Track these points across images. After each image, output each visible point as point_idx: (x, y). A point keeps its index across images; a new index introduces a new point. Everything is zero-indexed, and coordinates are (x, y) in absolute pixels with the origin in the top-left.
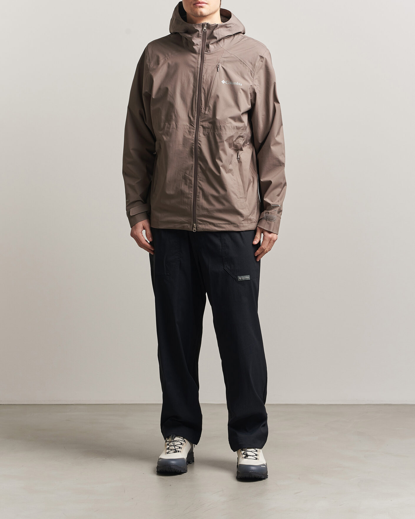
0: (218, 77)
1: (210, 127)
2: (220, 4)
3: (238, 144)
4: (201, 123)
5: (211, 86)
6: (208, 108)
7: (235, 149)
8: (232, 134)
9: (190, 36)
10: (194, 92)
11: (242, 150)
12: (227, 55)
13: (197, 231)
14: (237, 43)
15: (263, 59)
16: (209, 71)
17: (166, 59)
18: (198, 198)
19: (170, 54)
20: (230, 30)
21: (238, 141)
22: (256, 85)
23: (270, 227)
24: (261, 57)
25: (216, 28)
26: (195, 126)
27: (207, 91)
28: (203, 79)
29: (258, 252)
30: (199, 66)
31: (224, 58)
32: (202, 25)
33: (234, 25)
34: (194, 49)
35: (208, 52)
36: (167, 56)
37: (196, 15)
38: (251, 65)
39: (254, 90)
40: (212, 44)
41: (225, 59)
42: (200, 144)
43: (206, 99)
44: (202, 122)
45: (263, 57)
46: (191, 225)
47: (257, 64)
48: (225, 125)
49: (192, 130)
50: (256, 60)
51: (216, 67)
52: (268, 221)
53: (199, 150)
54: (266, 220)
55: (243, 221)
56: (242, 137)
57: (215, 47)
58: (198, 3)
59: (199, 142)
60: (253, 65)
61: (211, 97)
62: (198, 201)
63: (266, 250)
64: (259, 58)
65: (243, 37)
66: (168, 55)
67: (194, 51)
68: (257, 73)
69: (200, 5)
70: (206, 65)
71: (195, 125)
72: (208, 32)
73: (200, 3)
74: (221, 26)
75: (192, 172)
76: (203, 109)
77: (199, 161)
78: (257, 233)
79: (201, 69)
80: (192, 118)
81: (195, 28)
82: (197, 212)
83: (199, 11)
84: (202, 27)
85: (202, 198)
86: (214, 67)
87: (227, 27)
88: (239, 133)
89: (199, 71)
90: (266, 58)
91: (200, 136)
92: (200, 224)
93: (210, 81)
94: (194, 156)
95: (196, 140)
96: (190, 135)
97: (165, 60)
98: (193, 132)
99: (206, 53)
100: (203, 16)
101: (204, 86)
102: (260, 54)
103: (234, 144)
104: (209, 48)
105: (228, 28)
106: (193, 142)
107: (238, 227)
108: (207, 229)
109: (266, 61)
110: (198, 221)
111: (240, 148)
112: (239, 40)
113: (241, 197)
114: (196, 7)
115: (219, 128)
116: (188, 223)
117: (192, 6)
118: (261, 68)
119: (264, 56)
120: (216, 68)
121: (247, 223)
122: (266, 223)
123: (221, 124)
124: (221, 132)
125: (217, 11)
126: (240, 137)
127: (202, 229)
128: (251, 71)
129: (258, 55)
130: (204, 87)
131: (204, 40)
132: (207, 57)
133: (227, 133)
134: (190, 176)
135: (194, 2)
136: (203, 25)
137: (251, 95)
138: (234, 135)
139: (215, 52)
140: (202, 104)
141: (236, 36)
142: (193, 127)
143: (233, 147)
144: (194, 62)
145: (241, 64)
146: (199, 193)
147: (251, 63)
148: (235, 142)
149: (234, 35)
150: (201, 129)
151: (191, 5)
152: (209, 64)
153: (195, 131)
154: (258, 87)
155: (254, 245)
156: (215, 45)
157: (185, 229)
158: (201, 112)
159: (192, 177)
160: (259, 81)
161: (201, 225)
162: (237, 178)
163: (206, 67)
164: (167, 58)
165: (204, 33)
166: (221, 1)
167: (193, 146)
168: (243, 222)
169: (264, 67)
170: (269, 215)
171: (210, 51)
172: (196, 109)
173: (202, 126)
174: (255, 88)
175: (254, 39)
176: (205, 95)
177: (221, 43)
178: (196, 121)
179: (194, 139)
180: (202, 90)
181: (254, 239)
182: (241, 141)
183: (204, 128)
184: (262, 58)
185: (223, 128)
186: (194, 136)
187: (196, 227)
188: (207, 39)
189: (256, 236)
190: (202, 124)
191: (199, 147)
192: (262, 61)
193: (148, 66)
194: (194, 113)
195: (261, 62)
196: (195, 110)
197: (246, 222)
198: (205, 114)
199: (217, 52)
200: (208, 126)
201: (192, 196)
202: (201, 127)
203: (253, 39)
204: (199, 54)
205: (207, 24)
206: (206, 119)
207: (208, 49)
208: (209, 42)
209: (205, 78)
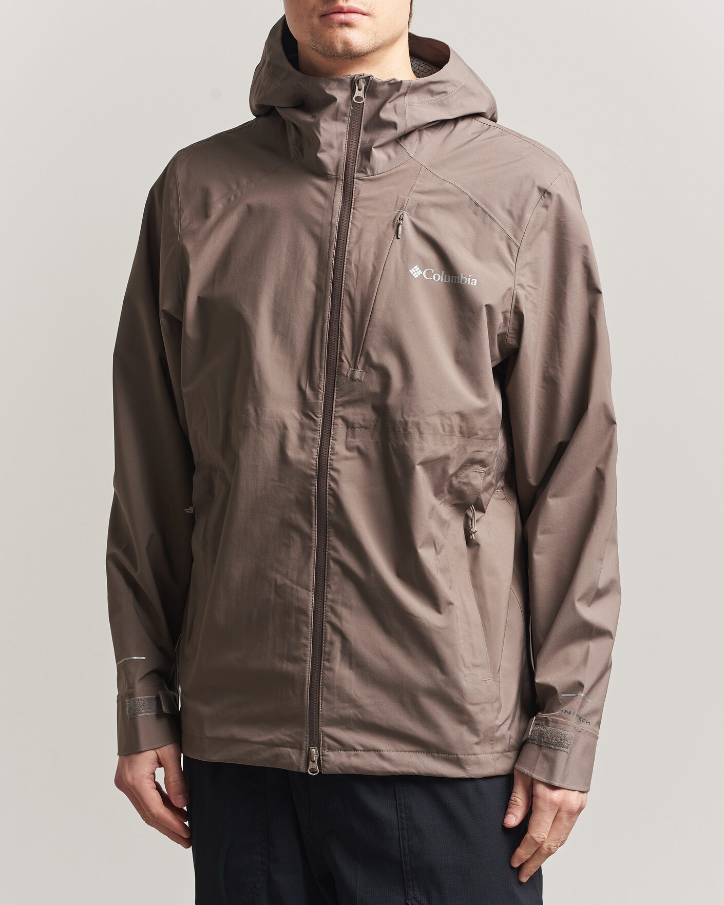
0: (399, 258)
1: (373, 424)
2: (411, 14)
3: (465, 488)
4: (340, 409)
5: (374, 286)
6: (362, 360)
7: (454, 503)
8: (442, 452)
9: (308, 118)
10: (318, 306)
11: (481, 508)
12: (429, 185)
13: (320, 772)
14: (465, 144)
15: (551, 199)
16: (370, 238)
17: (232, 198)
18: (328, 660)
19: (244, 182)
20: (442, 104)
21: (467, 476)
22: (525, 285)
23: (551, 771)
24: (545, 192)
25: (397, 94)
26: (320, 421)
27: (362, 302)
28: (350, 262)
29: (523, 853)
30: (336, 220)
31: (421, 193)
32: (348, 81)
33: (456, 86)
34: (320, 163)
35: (366, 173)
36: (234, 187)
37: (329, 52)
38: (508, 220)
39: (517, 301)
40: (381, 146)
41: (424, 198)
42: (334, 480)
43: (357, 327)
44: (344, 405)
45: (549, 194)
46: (301, 753)
47: (528, 216)
48: (421, 421)
49: (309, 434)
50: (526, 202)
51: (391, 223)
52: (545, 751)
53: (332, 501)
54: (540, 746)
55: (477, 744)
56: (482, 463)
57: (389, 157)
58: (336, 11)
59: (333, 473)
60: (516, 218)
61: (372, 323)
62: (326, 672)
63: (545, 846)
64: (536, 194)
65: (486, 127)
66: (238, 185)
67: (320, 171)
68: (530, 244)
69: (342, 17)
70: (358, 215)
71: (320, 415)
72: (368, 106)
73: (341, 11)
74: (414, 89)
75: (309, 575)
76: (346, 364)
77: (332, 538)
78: (515, 790)
79: (343, 230)
80: (309, 392)
81: (327, 92)
82: (324, 709)
83: (339, 39)
84: (349, 89)
85: (342, 659)
86: (387, 223)
87: (432, 93)
88: (470, 450)
89: (335, 234)
90: (559, 195)
91: (337, 454)
92: (330, 749)
93: (370, 268)
94: (314, 521)
95: (323, 464)
96: (302, 448)
97: (229, 200)
98: (314, 439)
99: (361, 175)
100: (354, 57)
101: (351, 285)
102: (538, 183)
103: (451, 486)
104: (369, 160)
105: (437, 97)
106: (313, 473)
107: (458, 762)
108: (356, 768)
109: (561, 205)
110: (327, 739)
111: (472, 499)
112: (473, 134)
113: (477, 662)
114: (331, 26)
115: (401, 430)
116: (292, 746)
117: (316, 21)
118: (543, 228)
119: (554, 190)
120: (391, 227)
121: (491, 751)
122: (538, 757)
123: (409, 416)
124: (406, 443)
125: (399, 36)
126: (472, 462)
127: (340, 768)
128: (509, 238)
129: (533, 186)
130: (352, 291)
131: (353, 132)
132: (363, 189)
133: (425, 445)
134: (301, 586)
135: (324, 9)
136: (354, 83)
137: (505, 319)
138: (451, 456)
139: (390, 175)
140: (342, 347)
141: (462, 125)
142: (312, 424)
143: (448, 497)
144: (319, 206)
145: (475, 213)
146: (332, 643)
147: (510, 213)
148: (454, 479)
149: (456, 121)
150: (340, 430)
151: (310, 17)
152: (370, 214)
153: (318, 436)
154: (529, 293)
155: (507, 831)
156: (390, 150)
157: (282, 765)
158: (340, 373)
159: (308, 590)
160: (535, 273)
161: (336, 753)
162: (462, 600)
163: (358, 224)
164: (236, 196)
165: (357, 109)
166: (414, 3)
167: (314, 485)
168: (477, 749)
169: (551, 225)
170: (549, 728)
171: (372, 170)
172: (324, 364)
173: (344, 419)
174: (521, 293)
175: (521, 135)
176: (353, 317)
177: (411, 143)
178: (321, 402)
179: (314, 462)
180: (345, 300)
181: (509, 810)
182: (477, 479)
183: (349, 425)
184: (546, 195)
185: (413, 431)
186: (315, 452)
187: (319, 759)
188: (366, 129)
189: (512, 798)
190: (341, 411)
191: (331, 489)
192: (546, 207)
193: (175, 224)
194: (316, 376)
195: (544, 210)
196: (321, 367)
197: (488, 748)
198: (352, 379)
199: (396, 173)
200: (364, 420)
201: (305, 655)
202: (340, 422)
203: (519, 136)
204: (337, 179)
205: (368, 79)
206: (355, 395)
207: (365, 163)
208: (372, 141)
209: (354, 258)
